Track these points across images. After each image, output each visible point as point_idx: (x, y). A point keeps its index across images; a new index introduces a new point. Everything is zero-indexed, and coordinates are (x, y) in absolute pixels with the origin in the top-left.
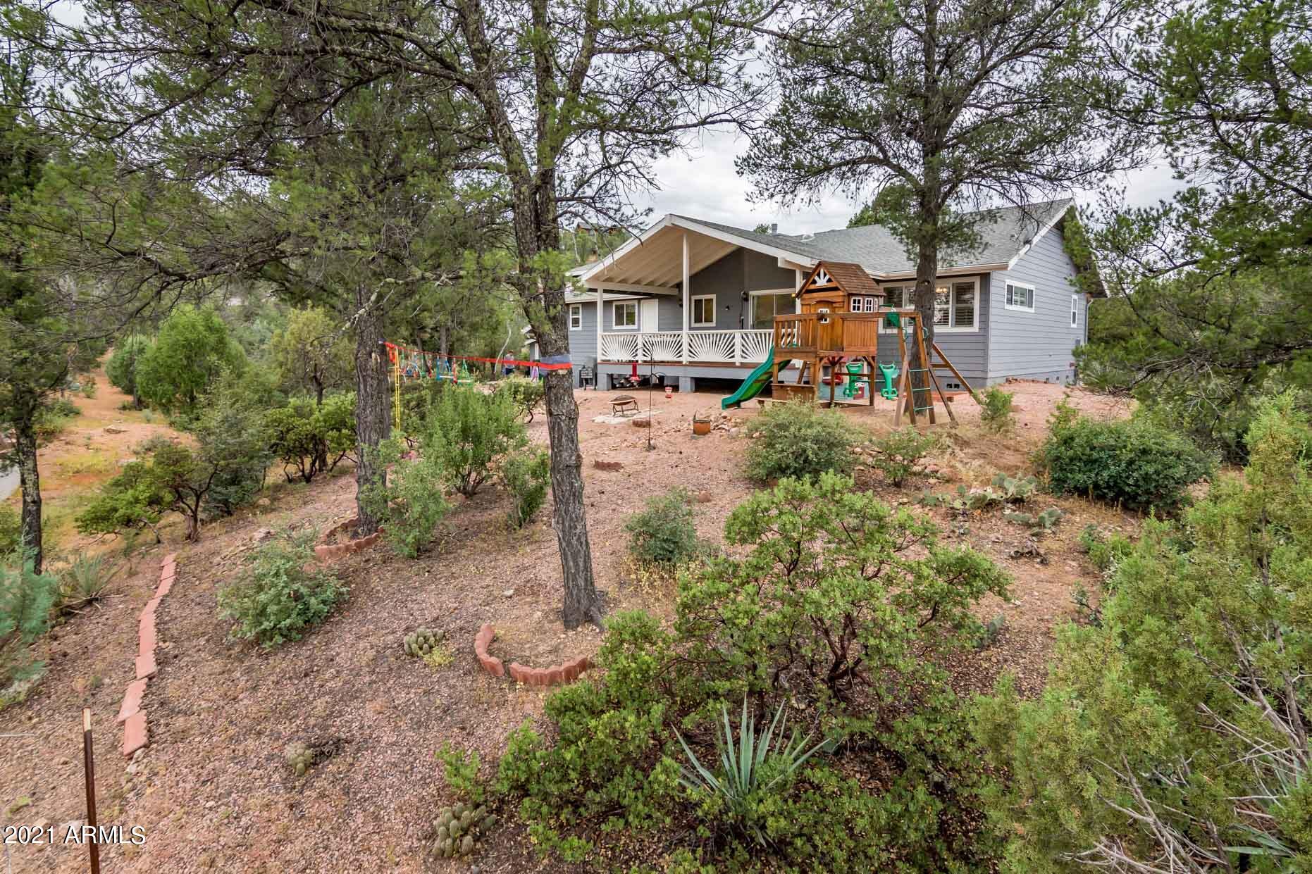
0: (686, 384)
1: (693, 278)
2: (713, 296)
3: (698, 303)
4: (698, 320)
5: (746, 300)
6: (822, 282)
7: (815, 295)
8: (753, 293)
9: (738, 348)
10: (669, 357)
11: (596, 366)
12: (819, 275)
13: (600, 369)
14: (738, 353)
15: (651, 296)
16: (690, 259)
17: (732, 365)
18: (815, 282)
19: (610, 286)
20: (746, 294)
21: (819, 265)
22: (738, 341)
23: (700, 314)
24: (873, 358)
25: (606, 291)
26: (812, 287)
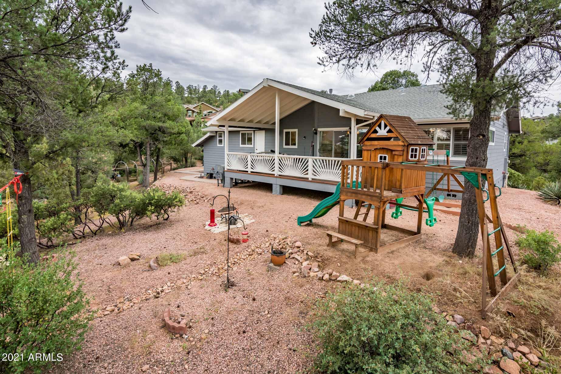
0: (276, 189)
1: (281, 121)
2: (296, 130)
3: (287, 133)
4: (287, 144)
5: (316, 133)
6: (383, 132)
7: (376, 143)
8: (319, 129)
9: (310, 168)
10: (266, 170)
11: (224, 172)
12: (380, 126)
13: (226, 174)
14: (310, 172)
15: (260, 129)
16: (281, 108)
17: (306, 180)
18: (376, 132)
19: (232, 124)
20: (316, 130)
21: (381, 117)
22: (310, 163)
23: (289, 139)
24: (422, 195)
25: (230, 127)
26: (373, 136)
